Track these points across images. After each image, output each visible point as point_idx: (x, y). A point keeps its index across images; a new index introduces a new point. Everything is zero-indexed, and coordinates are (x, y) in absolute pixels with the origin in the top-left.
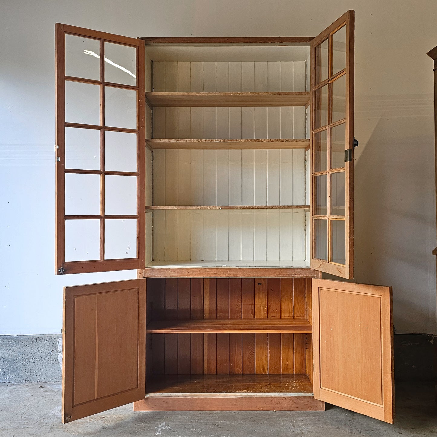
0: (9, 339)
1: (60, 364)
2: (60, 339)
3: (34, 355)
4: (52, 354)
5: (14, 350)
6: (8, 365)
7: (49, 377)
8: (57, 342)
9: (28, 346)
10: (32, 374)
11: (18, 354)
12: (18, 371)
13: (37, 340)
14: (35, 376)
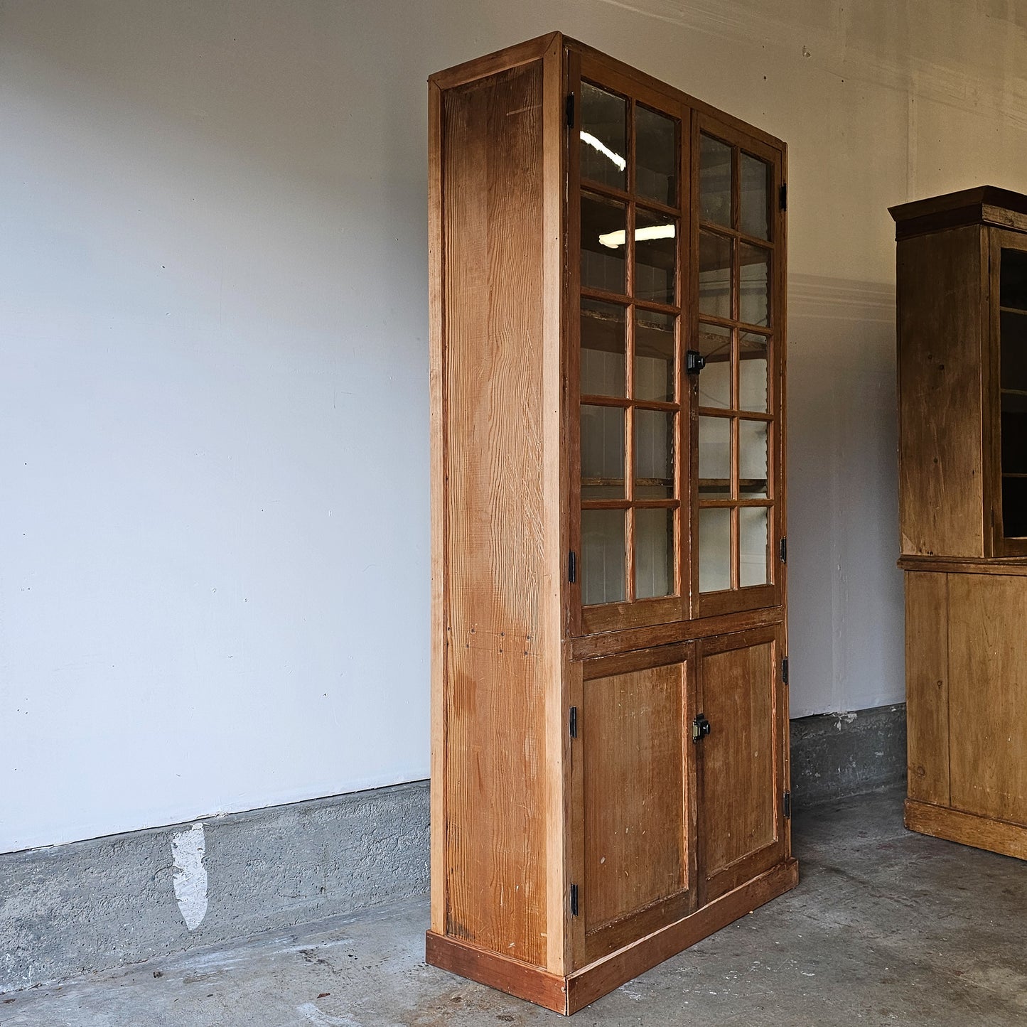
0: (33, 862)
1: (179, 903)
2: (180, 834)
3: (105, 892)
4: (156, 879)
5: (50, 890)
6: (32, 937)
7: (150, 945)
8: (172, 845)
9: (91, 870)
10: (102, 946)
11: (60, 899)
12: (60, 947)
13: (116, 850)
14: (112, 952)
